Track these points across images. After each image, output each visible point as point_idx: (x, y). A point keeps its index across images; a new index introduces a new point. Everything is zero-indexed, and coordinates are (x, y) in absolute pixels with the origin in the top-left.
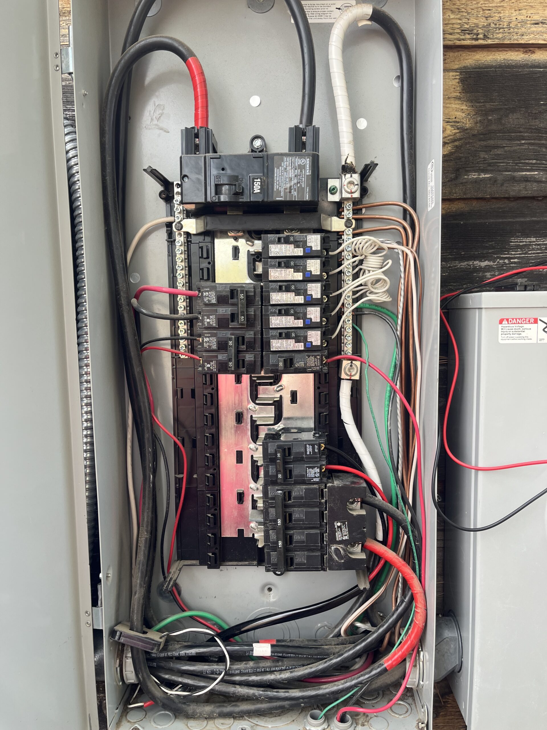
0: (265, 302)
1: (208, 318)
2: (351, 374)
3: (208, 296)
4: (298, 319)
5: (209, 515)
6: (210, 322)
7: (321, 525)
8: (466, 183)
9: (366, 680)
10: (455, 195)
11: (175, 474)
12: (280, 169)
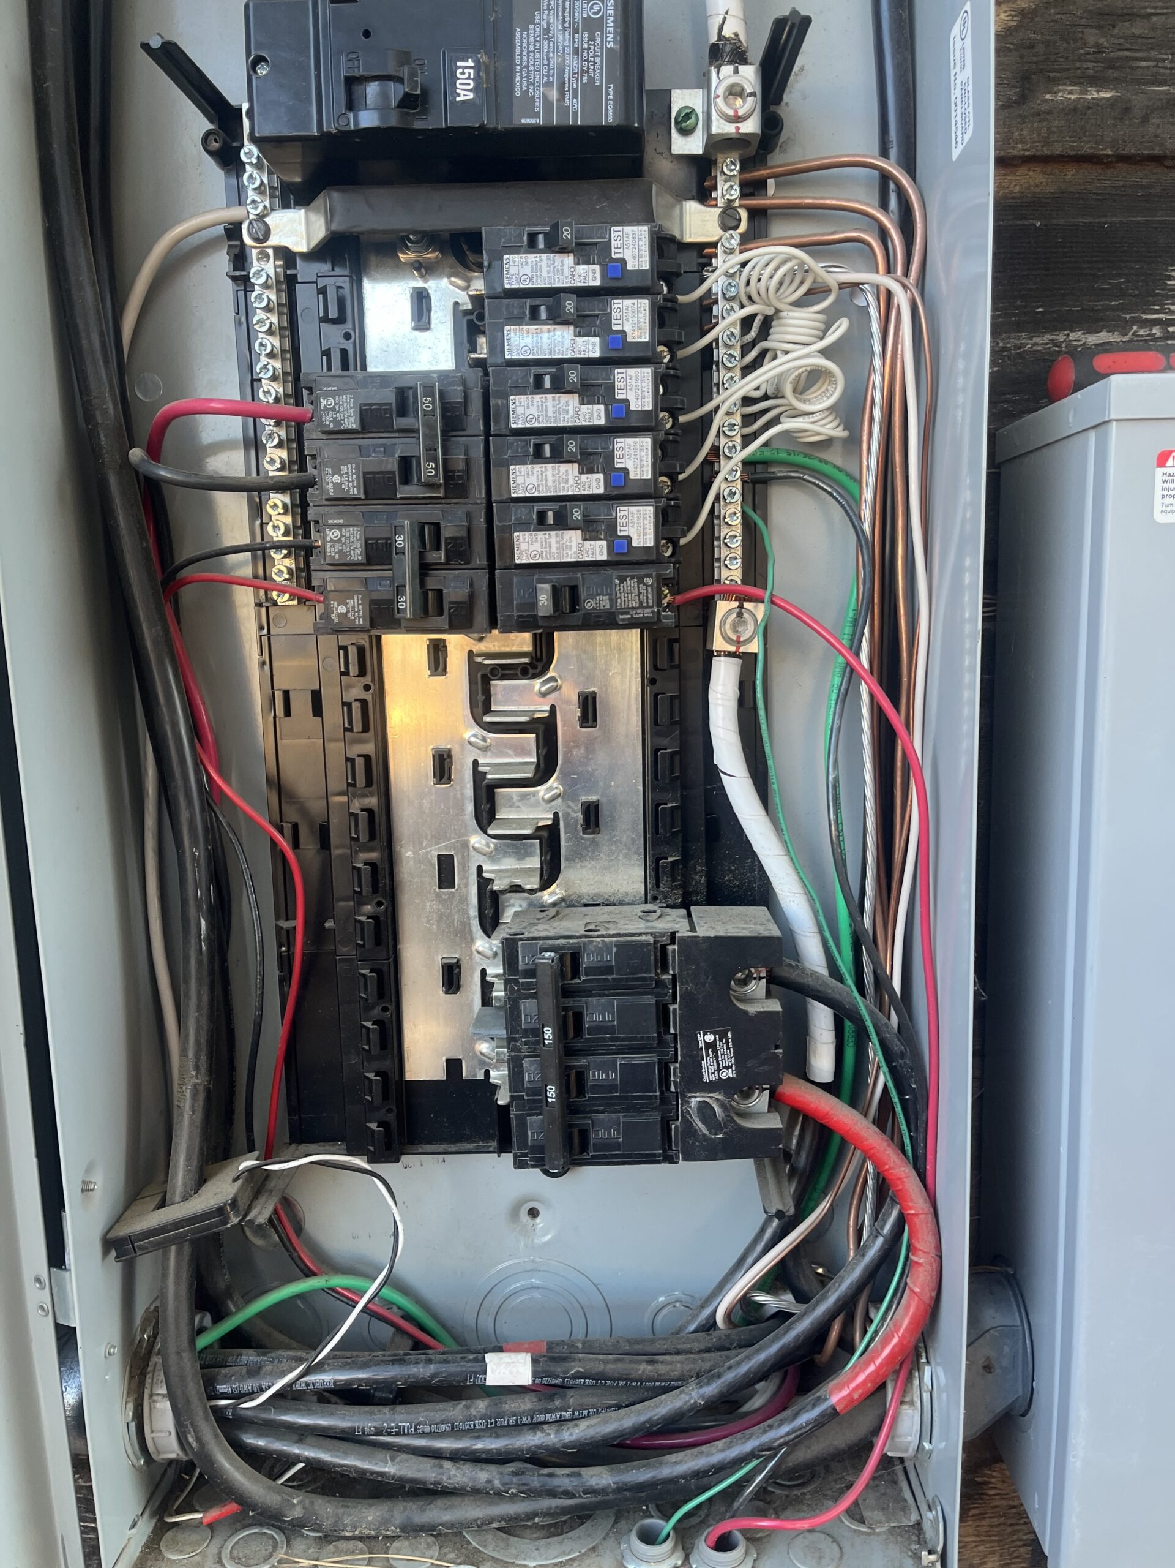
0: (496, 423)
1: (337, 471)
2: (739, 637)
3: (333, 409)
4: (591, 471)
5: (369, 1024)
6: (341, 483)
7: (661, 1042)
8: (1050, 112)
9: (782, 1440)
10: (1020, 146)
11: (277, 918)
12: (531, 31)
